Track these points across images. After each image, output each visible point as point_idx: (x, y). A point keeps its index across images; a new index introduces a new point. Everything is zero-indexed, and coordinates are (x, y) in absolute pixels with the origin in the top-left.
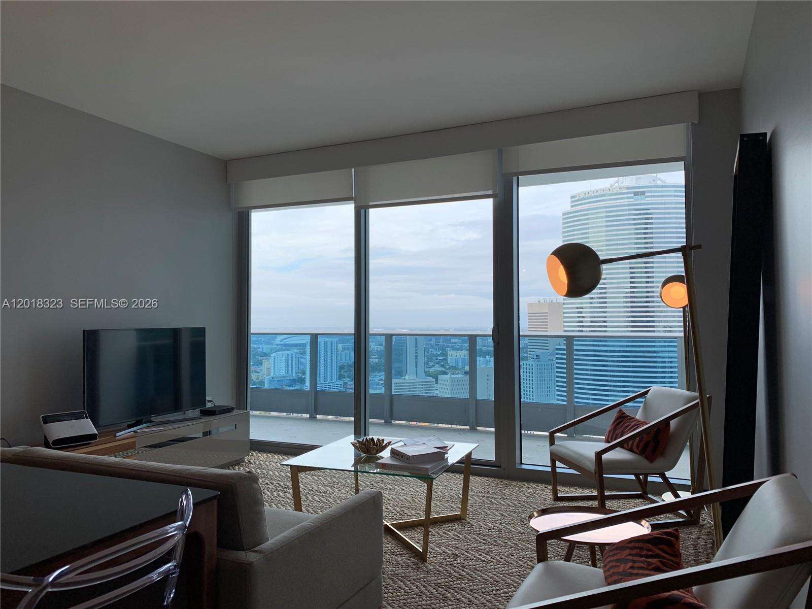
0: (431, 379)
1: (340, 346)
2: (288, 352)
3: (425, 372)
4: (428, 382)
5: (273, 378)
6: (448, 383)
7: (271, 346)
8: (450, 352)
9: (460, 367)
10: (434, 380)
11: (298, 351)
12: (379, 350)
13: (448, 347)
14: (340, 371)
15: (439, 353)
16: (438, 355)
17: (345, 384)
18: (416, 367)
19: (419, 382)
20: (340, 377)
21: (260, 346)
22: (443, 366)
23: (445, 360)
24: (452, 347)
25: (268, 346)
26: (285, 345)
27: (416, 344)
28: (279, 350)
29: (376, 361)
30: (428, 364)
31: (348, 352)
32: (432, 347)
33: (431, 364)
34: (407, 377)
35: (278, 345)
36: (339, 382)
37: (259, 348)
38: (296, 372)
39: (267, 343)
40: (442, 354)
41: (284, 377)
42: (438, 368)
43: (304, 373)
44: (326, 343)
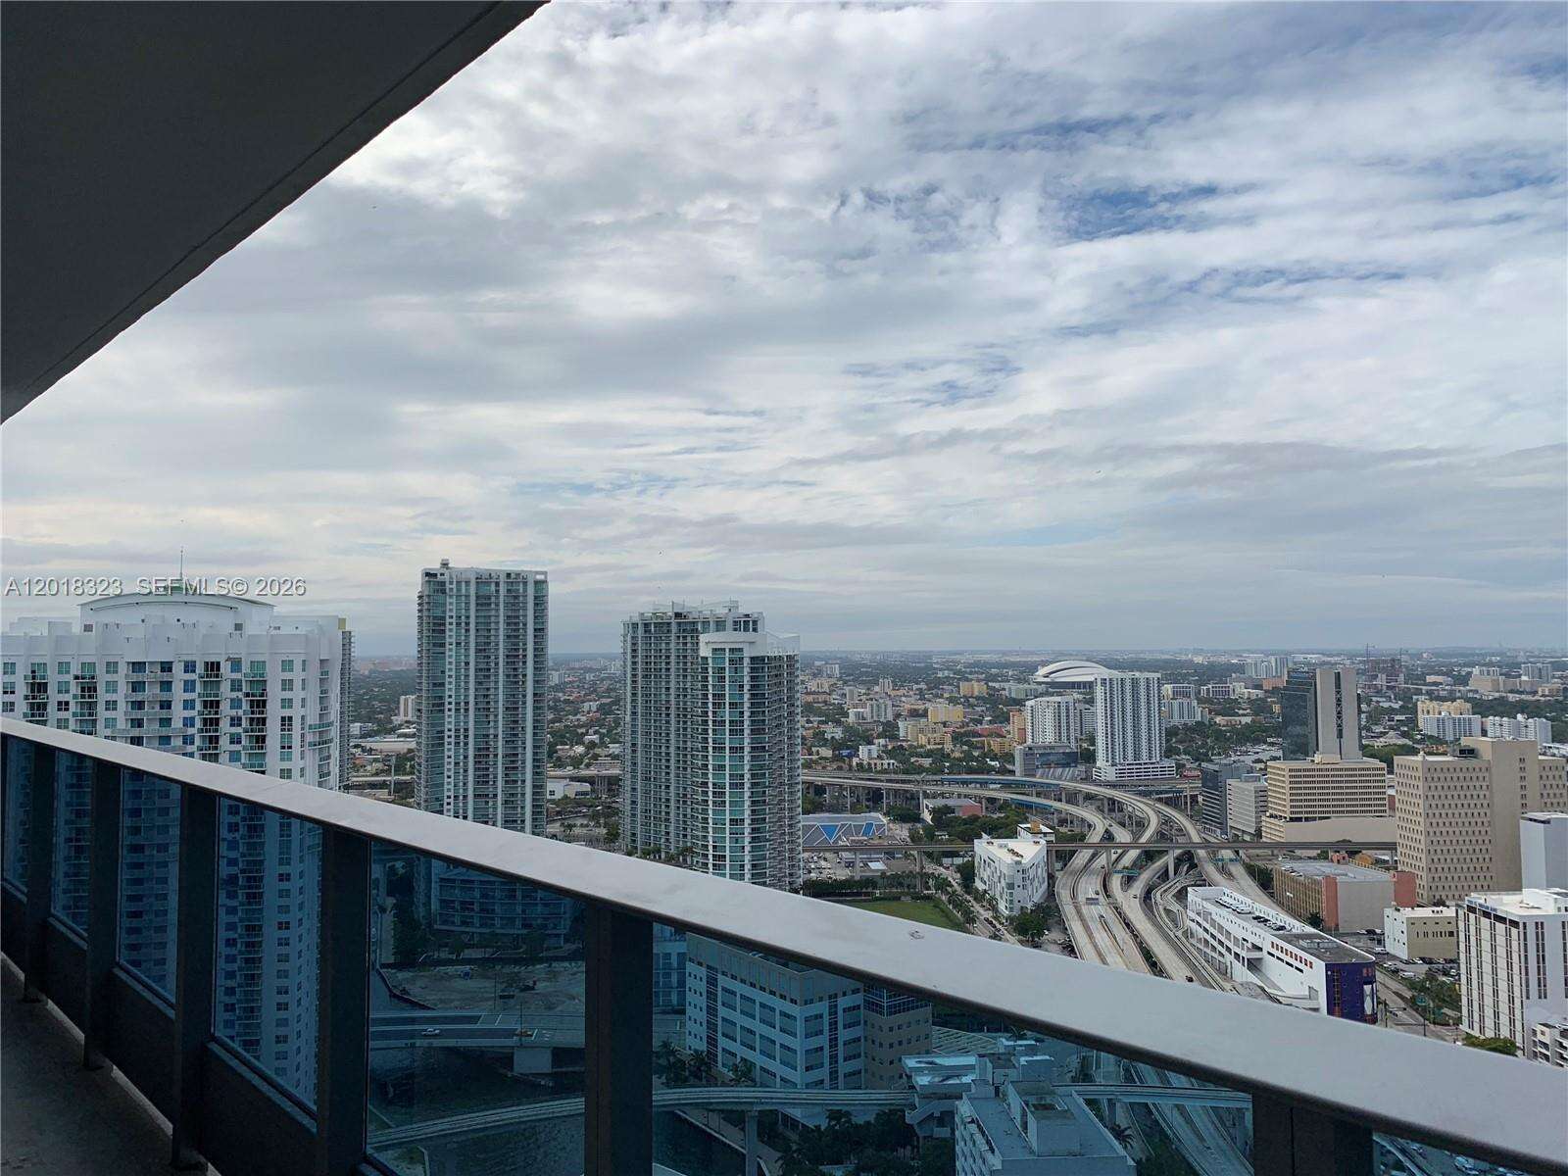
0: (1376, 763)
1: (1168, 689)
2: (1059, 699)
3: (1363, 747)
4: (1368, 769)
5: (1030, 749)
6: (1419, 774)
7: (1026, 686)
8: (1423, 704)
9: (1450, 737)
10: (1384, 765)
11: (1081, 697)
12: (1255, 697)
13: (1419, 692)
14: (1167, 741)
15: (1396, 706)
16: (1393, 709)
17: (1180, 766)
18: (1340, 735)
19: (1346, 770)
20: (1169, 752)
21: (1006, 685)
22: (1404, 735)
23: (1413, 722)
24: (1429, 693)
25: (1021, 686)
26: (1053, 684)
27: (1338, 685)
28: (1042, 695)
29: (1248, 720)
30: (1369, 730)
31: (1185, 701)
32: (1379, 692)
33: (1378, 729)
34: (1317, 758)
35: (1040, 683)
36: (1167, 763)
37: (1004, 689)
38: (1076, 738)
39: (1019, 681)
40: (1403, 710)
41: (1052, 748)
42: (1393, 739)
43: (1092, 741)
44: (1135, 682)
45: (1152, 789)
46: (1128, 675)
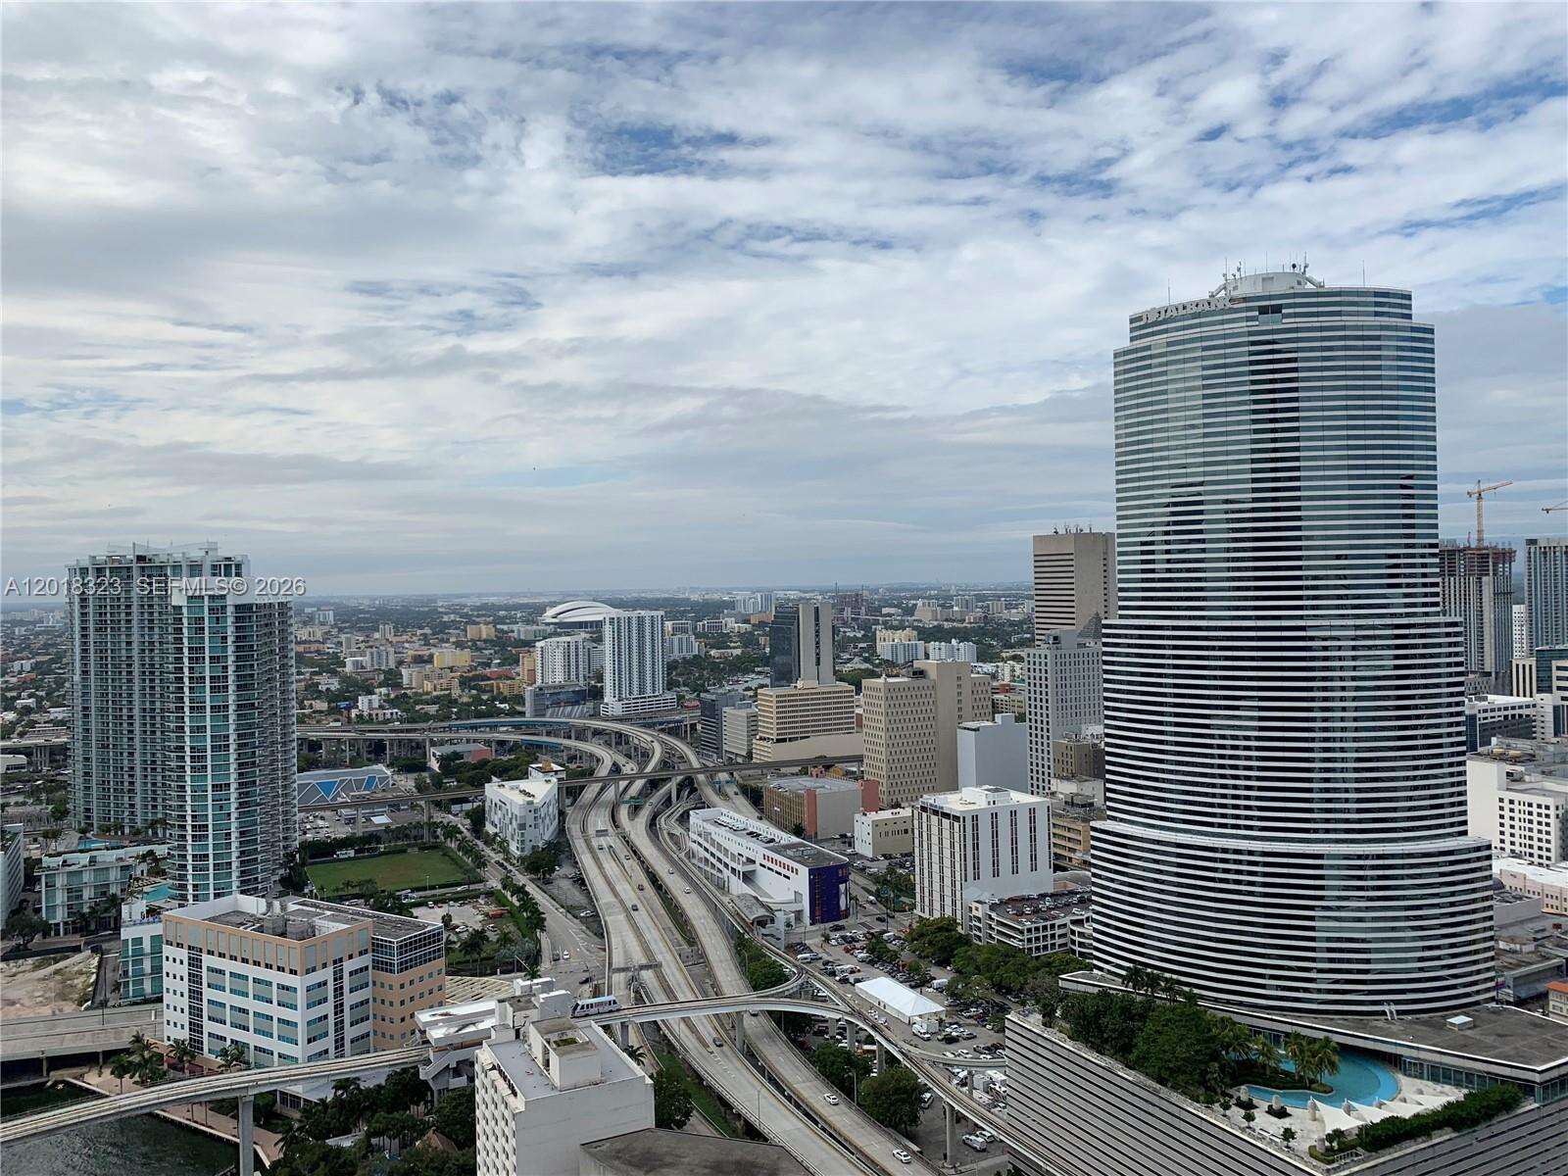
0: (845, 686)
1: (669, 625)
2: (568, 639)
3: (835, 672)
4: (841, 692)
5: (541, 689)
6: (882, 694)
7: (535, 627)
8: (881, 633)
9: (901, 661)
10: (853, 688)
11: (588, 636)
12: (744, 631)
13: (877, 623)
14: (668, 674)
15: (859, 635)
16: (858, 638)
17: (680, 698)
18: (818, 664)
19: (823, 693)
20: (670, 685)
21: (515, 627)
22: (866, 660)
23: (872, 648)
24: (885, 623)
25: (529, 628)
26: (561, 625)
27: (817, 619)
28: (550, 635)
29: (738, 652)
30: (839, 657)
31: (685, 636)
32: (845, 624)
33: (846, 656)
34: (800, 684)
35: (548, 624)
36: (669, 695)
37: (513, 631)
38: (584, 676)
39: (528, 622)
40: (864, 638)
41: (563, 687)
42: (858, 664)
43: (600, 678)
44: (641, 620)
45: (655, 720)
46: (634, 614)
